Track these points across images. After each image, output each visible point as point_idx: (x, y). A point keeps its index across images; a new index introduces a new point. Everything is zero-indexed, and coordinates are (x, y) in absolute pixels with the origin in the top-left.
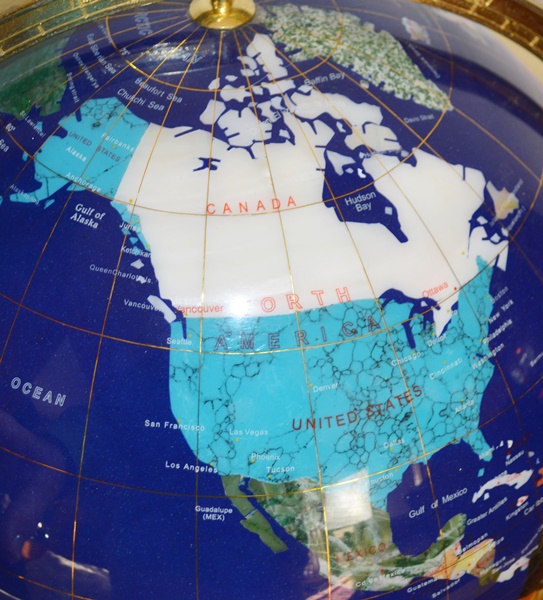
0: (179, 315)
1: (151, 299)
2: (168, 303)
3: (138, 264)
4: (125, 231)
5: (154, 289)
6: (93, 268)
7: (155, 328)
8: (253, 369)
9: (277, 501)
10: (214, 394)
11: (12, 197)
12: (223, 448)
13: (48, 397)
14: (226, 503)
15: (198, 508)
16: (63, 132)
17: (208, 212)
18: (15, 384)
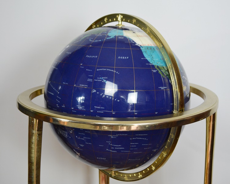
0: (141, 46)
2: (138, 44)
3: (132, 41)
4: (128, 38)
5: (136, 43)
6: (126, 42)
7: (139, 48)
8: (153, 52)
9: (162, 69)
10: (149, 54)
11: (107, 39)
12: (153, 62)
13: (125, 58)
14: (156, 69)
15: (152, 70)
16: (110, 32)
17: (138, 36)
18: (119, 58)
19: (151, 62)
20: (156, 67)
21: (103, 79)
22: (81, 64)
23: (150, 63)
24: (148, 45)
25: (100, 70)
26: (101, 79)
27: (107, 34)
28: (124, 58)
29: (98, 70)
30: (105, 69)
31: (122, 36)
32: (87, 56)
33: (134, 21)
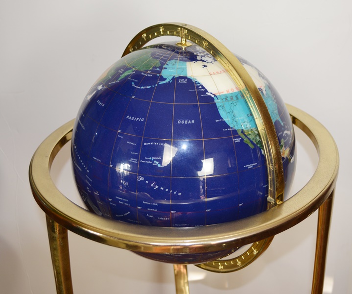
0: (215, 95)
1: (207, 93)
2: (211, 93)
3: (200, 87)
4: (194, 81)
5: (206, 91)
6: (190, 90)
7: (210, 99)
8: (235, 104)
9: (250, 134)
10: (229, 111)
11: (160, 83)
12: (235, 123)
13: (190, 122)
14: (239, 137)
15: (233, 140)
16: (166, 68)
17: (210, 74)
18: (179, 122)
19: (231, 126)
20: (240, 133)
21: (154, 160)
22: (119, 131)
23: (229, 127)
24: (228, 91)
25: (149, 144)
26: (151, 160)
27: (160, 72)
28: (188, 122)
29: (145, 144)
30: (157, 144)
31: (185, 78)
32: (128, 116)
33: (205, 44)
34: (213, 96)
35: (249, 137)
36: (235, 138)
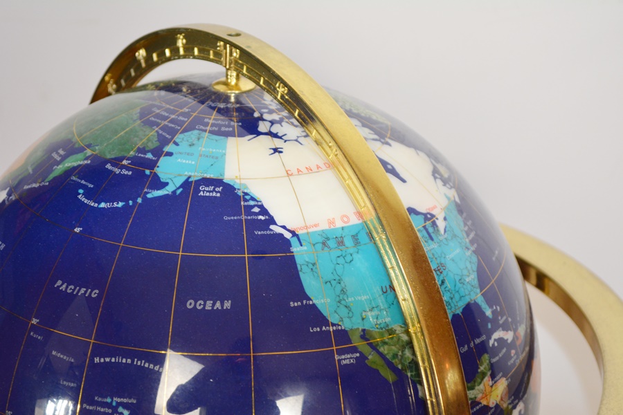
0: (294, 233)
1: (272, 227)
2: (284, 227)
3: (256, 210)
4: (240, 193)
5: (272, 221)
6: (226, 218)
7: (281, 244)
8: (348, 258)
9: (385, 343)
10: (330, 277)
11: (149, 196)
12: (344, 312)
13: (218, 305)
14: (354, 350)
15: (337, 357)
16: (170, 154)
17: (289, 174)
18: (190, 304)
19: (333, 318)
20: (357, 342)
21: (119, 404)
22: (34, 321)
23: (327, 323)
24: (331, 222)
25: (108, 360)
26: (109, 405)
27: (152, 165)
28: (214, 305)
29: (97, 360)
30: (129, 361)
31: (217, 182)
32: (59, 283)
33: (281, 90)
34: (288, 235)
35: (382, 349)
36: (340, 352)
